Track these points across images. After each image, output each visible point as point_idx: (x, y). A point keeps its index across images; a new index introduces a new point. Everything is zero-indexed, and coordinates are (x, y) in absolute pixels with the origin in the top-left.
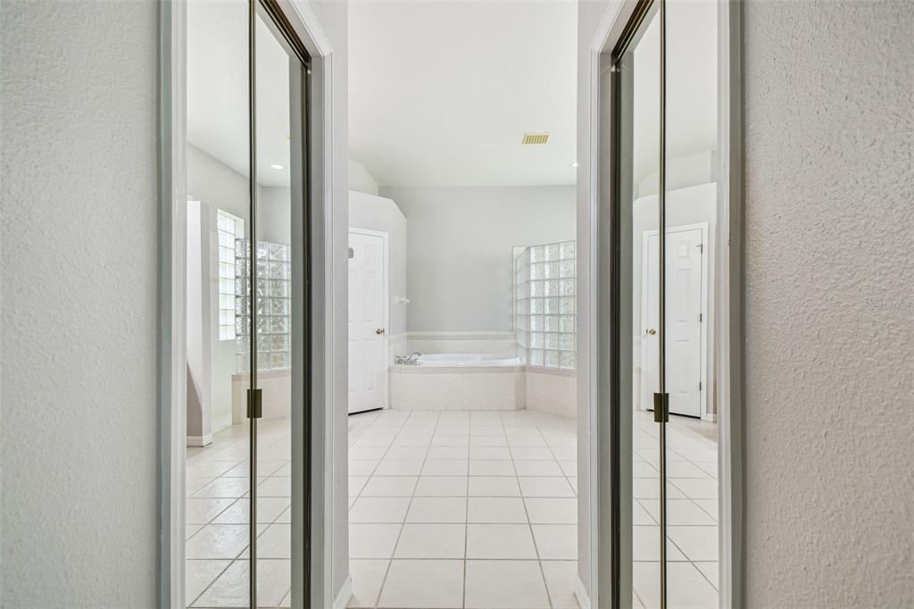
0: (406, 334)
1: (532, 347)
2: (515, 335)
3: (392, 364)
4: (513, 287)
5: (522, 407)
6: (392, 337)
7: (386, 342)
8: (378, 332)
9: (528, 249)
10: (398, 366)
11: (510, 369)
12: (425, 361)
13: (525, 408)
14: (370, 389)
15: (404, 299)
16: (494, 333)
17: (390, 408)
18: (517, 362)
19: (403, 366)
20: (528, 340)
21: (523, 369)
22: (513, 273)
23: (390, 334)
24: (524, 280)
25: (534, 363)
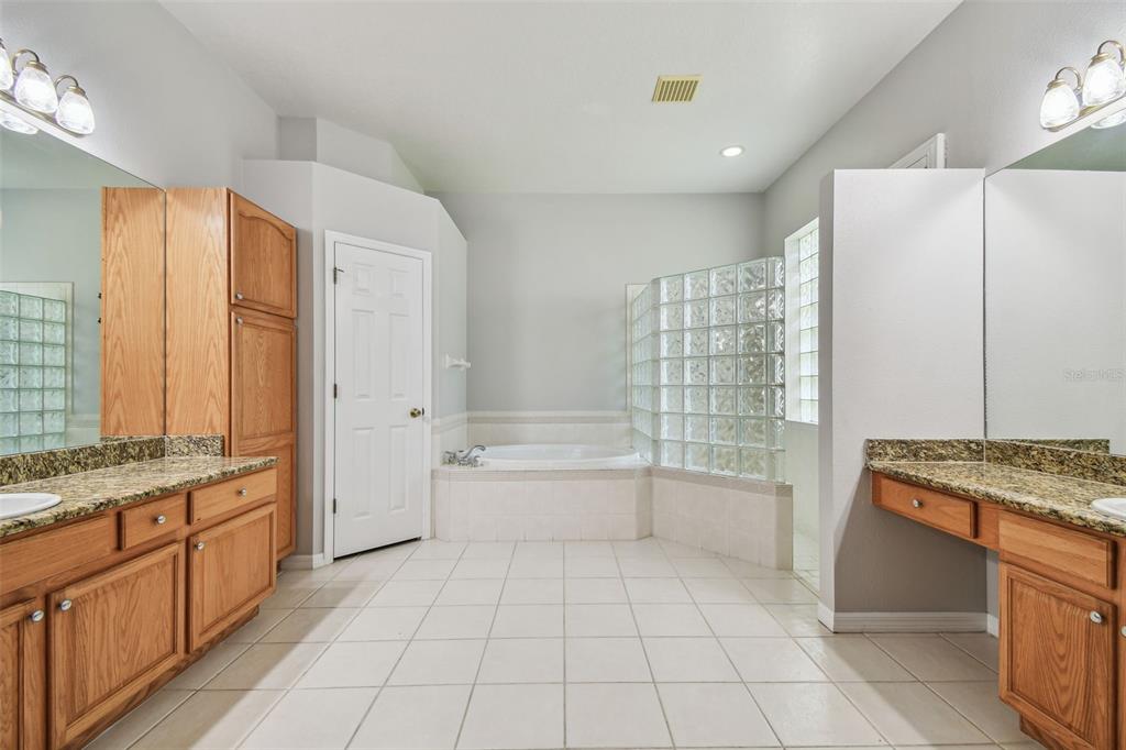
0: (465, 415)
1: (662, 437)
2: (631, 417)
3: (438, 465)
4: (626, 346)
5: (647, 534)
6: (437, 421)
7: (428, 428)
8: (413, 414)
9: (656, 282)
10: (447, 468)
11: (627, 473)
12: (492, 459)
13: (651, 535)
14: (397, 507)
15: (463, 362)
16: (599, 413)
17: (433, 537)
18: (637, 459)
19: (456, 468)
20: (657, 427)
21: (649, 472)
22: (626, 324)
23: (433, 417)
24: (649, 332)
25: (665, 463)
